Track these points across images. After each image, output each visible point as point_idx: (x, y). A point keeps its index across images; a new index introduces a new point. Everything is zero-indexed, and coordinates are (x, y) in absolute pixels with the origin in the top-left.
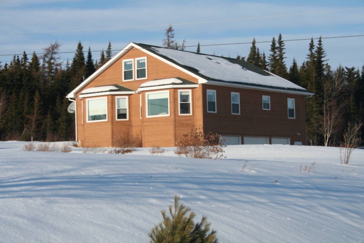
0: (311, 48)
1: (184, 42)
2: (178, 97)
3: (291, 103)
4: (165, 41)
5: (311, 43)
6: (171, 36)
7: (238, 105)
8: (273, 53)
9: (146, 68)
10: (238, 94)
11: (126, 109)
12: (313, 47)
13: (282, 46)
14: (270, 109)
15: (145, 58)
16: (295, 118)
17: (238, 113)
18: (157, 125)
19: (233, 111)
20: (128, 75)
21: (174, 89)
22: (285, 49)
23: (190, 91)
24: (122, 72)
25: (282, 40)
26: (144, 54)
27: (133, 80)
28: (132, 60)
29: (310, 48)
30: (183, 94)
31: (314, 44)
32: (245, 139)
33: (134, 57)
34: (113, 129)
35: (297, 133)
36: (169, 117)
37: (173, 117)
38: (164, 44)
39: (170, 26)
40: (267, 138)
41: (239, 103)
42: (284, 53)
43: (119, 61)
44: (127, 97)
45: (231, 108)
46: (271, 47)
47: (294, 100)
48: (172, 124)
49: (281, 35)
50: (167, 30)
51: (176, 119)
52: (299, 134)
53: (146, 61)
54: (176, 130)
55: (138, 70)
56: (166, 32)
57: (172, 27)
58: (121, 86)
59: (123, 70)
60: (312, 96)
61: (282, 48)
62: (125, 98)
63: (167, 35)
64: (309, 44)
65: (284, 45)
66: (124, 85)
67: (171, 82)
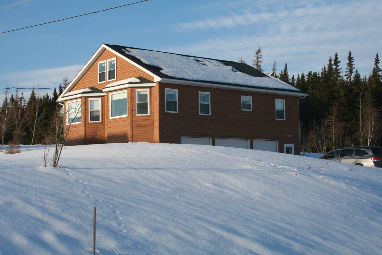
0: (377, 62)
1: (275, 62)
2: (135, 97)
3: (280, 105)
4: (255, 61)
5: (376, 58)
6: (259, 57)
7: (208, 105)
8: (335, 66)
9: (115, 69)
10: (209, 93)
11: (99, 111)
12: (378, 62)
13: (352, 62)
14: (251, 110)
15: (115, 59)
16: (285, 119)
17: (209, 113)
18: (118, 126)
19: (200, 111)
20: (102, 77)
21: (131, 88)
22: (355, 64)
23: (148, 90)
24: (97, 74)
25: (352, 57)
26: (114, 56)
27: (105, 81)
28: (105, 61)
29: (375, 62)
30: (142, 93)
31: (379, 59)
32: (217, 140)
33: (106, 58)
34: (85, 131)
35: (287, 135)
36: (127, 117)
37: (130, 117)
38: (254, 64)
39: (259, 49)
40: (248, 140)
41: (210, 103)
42: (354, 68)
43: (95, 63)
44: (100, 99)
45: (198, 108)
46: (334, 61)
47: (284, 100)
48: (129, 125)
49: (351, 52)
50: (256, 52)
51: (133, 119)
52: (289, 136)
53: (115, 62)
54: (133, 131)
55: (109, 71)
56: (255, 53)
57: (260, 48)
58: (97, 88)
59: (98, 72)
60: (305, 97)
61: (352, 63)
62: (99, 100)
63: (256, 56)
64: (374, 59)
65: (353, 61)
66: (99, 87)
67: (128, 81)
